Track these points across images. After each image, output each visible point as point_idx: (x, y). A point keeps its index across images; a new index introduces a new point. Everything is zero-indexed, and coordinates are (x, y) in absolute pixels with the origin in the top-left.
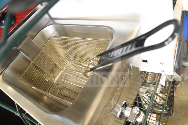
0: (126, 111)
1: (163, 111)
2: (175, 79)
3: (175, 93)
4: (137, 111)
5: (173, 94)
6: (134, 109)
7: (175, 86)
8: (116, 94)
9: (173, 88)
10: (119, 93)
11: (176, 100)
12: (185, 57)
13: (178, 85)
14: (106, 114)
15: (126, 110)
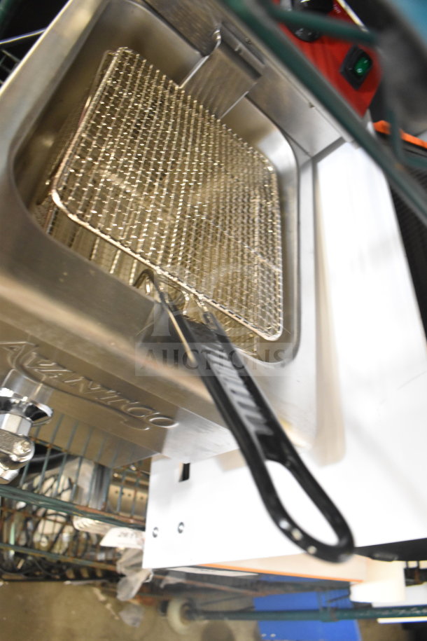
0: (17, 419)
1: (12, 547)
2: (123, 579)
3: (76, 583)
4: (21, 456)
5: (71, 576)
6: (27, 443)
7: (98, 582)
8: (81, 379)
9: (93, 575)
10: (81, 390)
11: (47, 588)
12: (199, 607)
13: (103, 592)
14: (12, 348)
15: (20, 418)
